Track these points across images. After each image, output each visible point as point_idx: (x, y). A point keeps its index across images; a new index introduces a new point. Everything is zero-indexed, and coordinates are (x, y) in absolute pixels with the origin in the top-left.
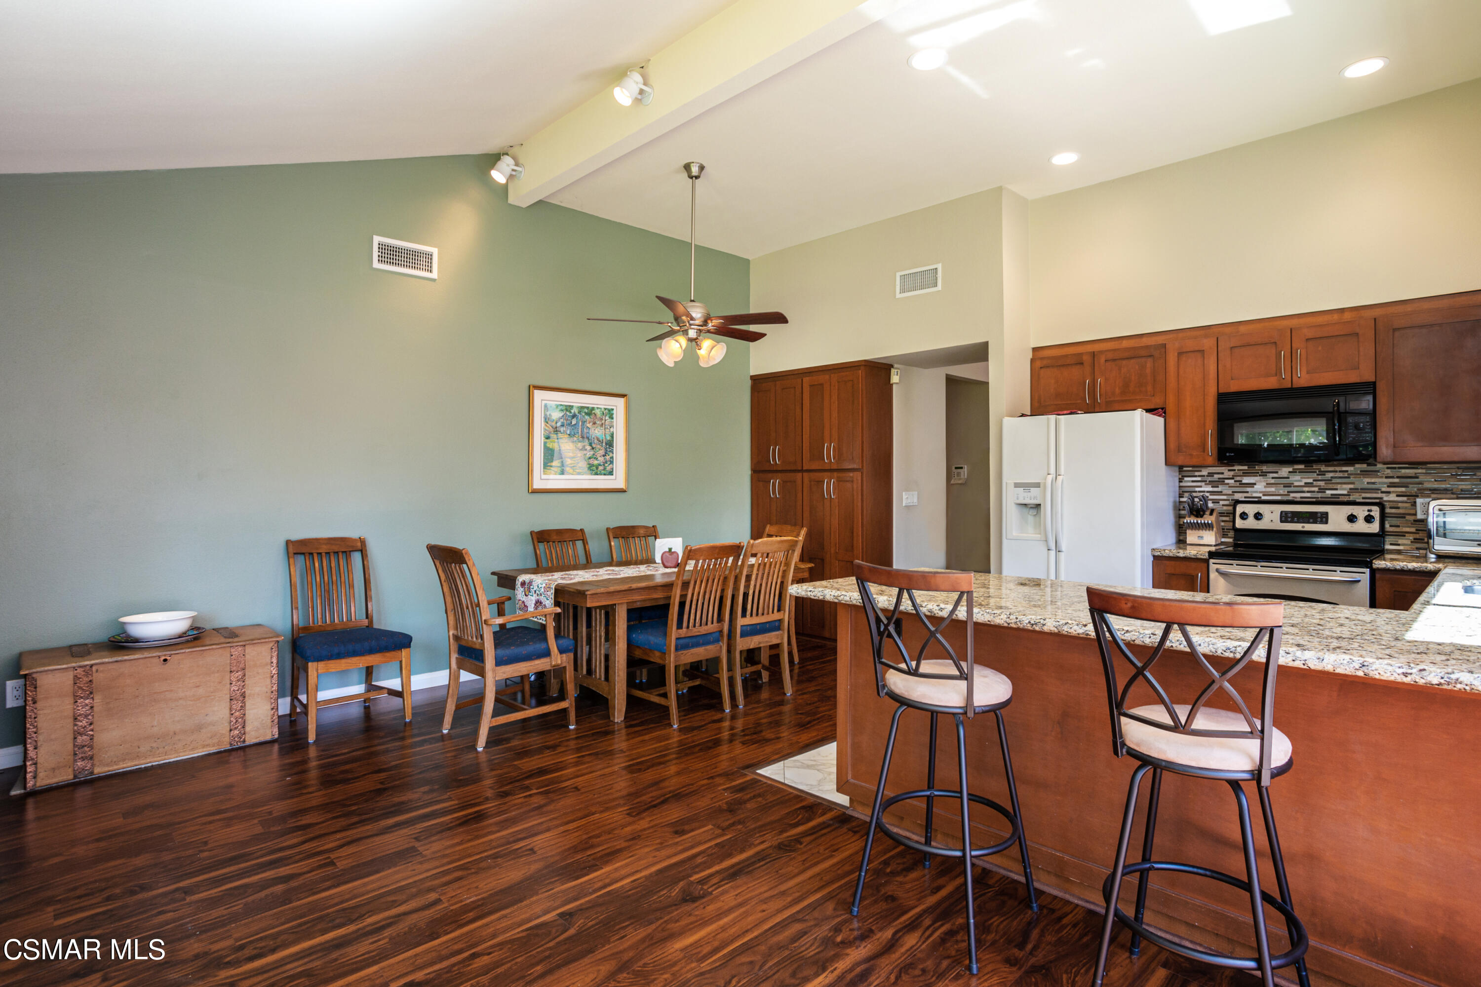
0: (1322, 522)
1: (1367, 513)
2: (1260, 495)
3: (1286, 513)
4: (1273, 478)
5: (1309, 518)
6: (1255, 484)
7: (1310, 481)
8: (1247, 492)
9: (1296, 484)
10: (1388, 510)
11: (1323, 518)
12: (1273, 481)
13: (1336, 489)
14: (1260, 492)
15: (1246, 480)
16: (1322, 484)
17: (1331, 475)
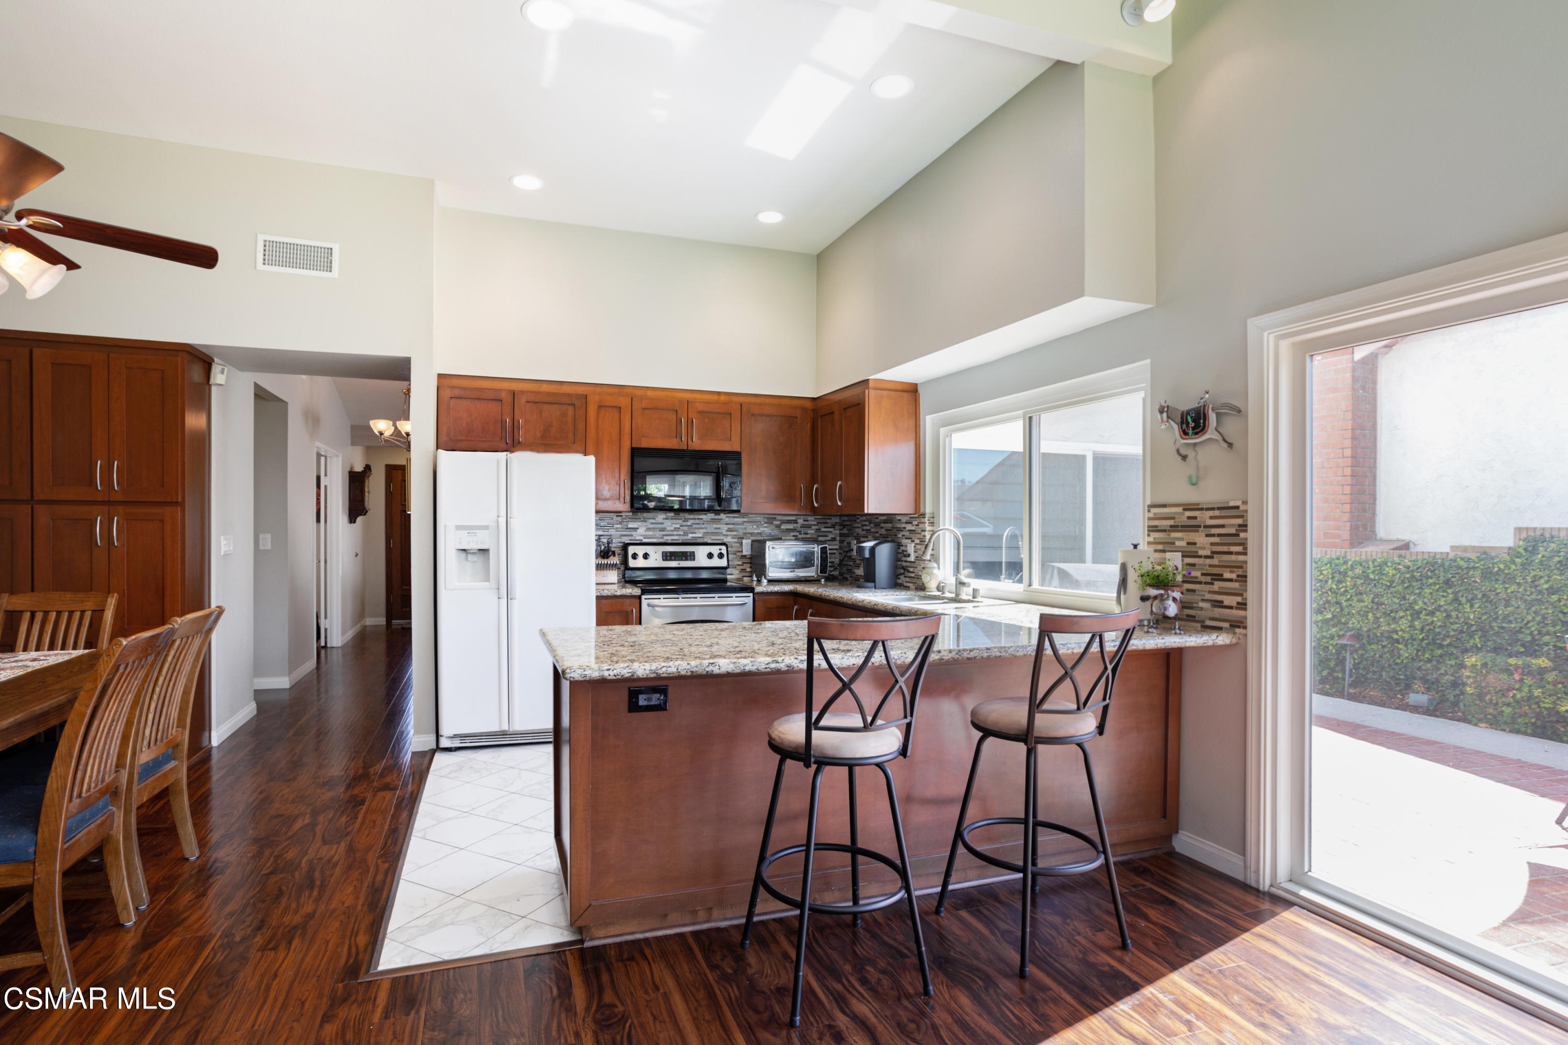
0: (691, 560)
1: (719, 552)
2: (642, 538)
3: (666, 553)
4: (652, 523)
5: (682, 556)
6: (637, 529)
7: (678, 526)
8: (632, 535)
9: (668, 528)
10: (729, 549)
11: (691, 556)
12: (652, 526)
13: (695, 533)
14: (641, 536)
15: (631, 525)
16: (685, 528)
17: (692, 521)
